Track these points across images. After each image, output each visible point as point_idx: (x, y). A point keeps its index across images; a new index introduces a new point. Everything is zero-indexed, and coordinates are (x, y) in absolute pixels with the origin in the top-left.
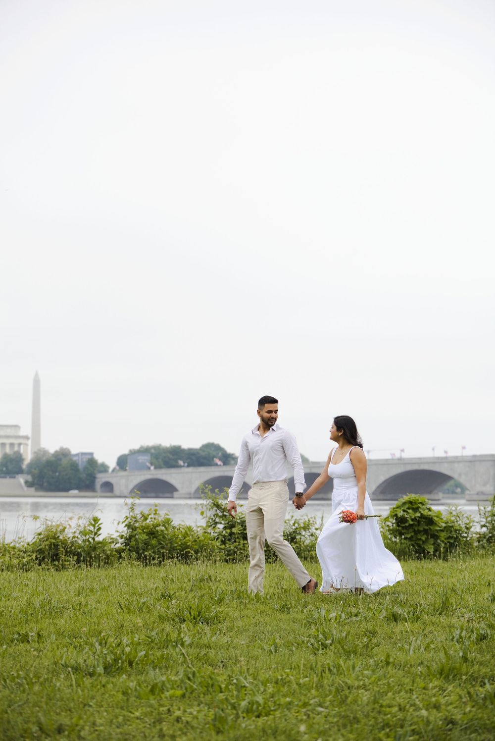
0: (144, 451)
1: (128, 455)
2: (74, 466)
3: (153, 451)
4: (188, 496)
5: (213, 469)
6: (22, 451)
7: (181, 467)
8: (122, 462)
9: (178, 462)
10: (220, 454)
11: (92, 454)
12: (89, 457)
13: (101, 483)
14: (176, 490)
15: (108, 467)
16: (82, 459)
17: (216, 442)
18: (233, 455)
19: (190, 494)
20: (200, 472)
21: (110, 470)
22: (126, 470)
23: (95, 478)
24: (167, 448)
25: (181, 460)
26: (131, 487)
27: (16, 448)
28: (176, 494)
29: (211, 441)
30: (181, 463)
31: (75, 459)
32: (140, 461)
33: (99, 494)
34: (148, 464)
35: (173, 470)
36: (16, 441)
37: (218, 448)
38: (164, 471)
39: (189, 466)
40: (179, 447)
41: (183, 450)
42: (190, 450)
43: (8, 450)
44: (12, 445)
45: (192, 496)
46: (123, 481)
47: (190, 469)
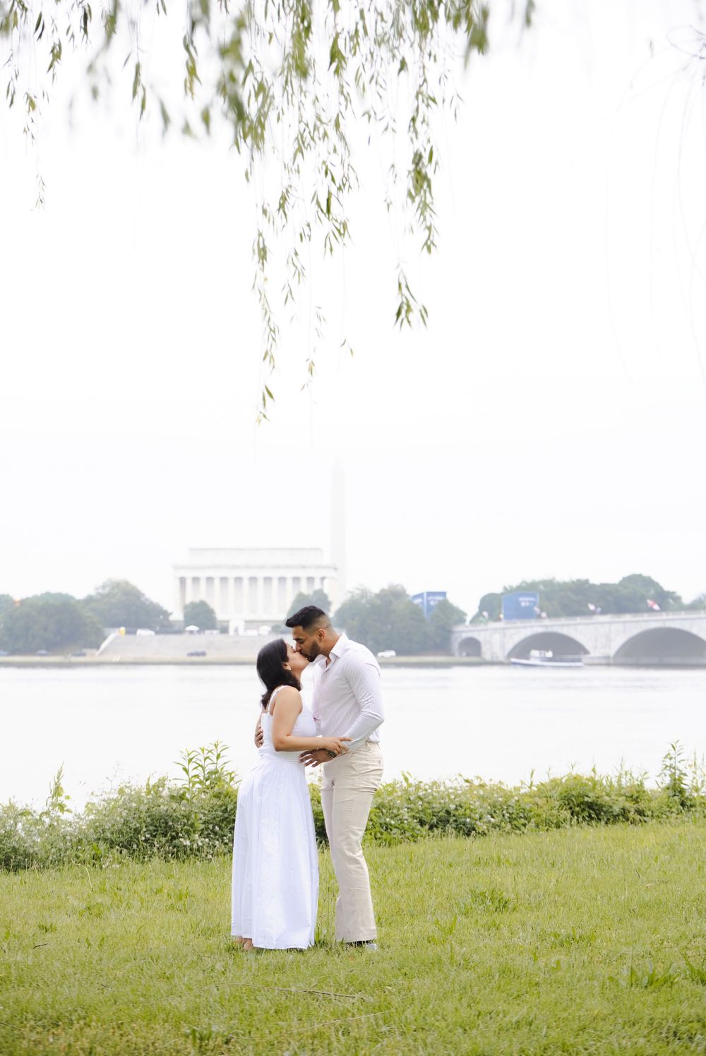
0: (528, 589)
1: (502, 594)
2: (415, 613)
3: (542, 587)
4: (603, 661)
5: (646, 617)
6: (326, 591)
7: (593, 613)
8: (492, 606)
9: (587, 607)
10: (652, 592)
11: (444, 594)
12: (441, 598)
13: (459, 640)
14: (586, 652)
15: (465, 614)
16: (428, 601)
17: (645, 574)
18: (674, 593)
19: (608, 657)
20: (625, 622)
21: (468, 619)
22: (499, 620)
23: (450, 632)
24: (565, 583)
25: (592, 603)
26: (510, 645)
27: (317, 586)
28: (585, 659)
29: (637, 572)
30: (592, 607)
31: (418, 601)
32: (523, 604)
33: (457, 658)
34: (537, 609)
35: (578, 620)
36: (317, 574)
37: (648, 582)
38: (563, 621)
39: (604, 612)
40: (587, 581)
41: (593, 586)
42: (603, 585)
43: (305, 589)
44: (311, 580)
45: (611, 661)
46: (497, 638)
47: (606, 618)
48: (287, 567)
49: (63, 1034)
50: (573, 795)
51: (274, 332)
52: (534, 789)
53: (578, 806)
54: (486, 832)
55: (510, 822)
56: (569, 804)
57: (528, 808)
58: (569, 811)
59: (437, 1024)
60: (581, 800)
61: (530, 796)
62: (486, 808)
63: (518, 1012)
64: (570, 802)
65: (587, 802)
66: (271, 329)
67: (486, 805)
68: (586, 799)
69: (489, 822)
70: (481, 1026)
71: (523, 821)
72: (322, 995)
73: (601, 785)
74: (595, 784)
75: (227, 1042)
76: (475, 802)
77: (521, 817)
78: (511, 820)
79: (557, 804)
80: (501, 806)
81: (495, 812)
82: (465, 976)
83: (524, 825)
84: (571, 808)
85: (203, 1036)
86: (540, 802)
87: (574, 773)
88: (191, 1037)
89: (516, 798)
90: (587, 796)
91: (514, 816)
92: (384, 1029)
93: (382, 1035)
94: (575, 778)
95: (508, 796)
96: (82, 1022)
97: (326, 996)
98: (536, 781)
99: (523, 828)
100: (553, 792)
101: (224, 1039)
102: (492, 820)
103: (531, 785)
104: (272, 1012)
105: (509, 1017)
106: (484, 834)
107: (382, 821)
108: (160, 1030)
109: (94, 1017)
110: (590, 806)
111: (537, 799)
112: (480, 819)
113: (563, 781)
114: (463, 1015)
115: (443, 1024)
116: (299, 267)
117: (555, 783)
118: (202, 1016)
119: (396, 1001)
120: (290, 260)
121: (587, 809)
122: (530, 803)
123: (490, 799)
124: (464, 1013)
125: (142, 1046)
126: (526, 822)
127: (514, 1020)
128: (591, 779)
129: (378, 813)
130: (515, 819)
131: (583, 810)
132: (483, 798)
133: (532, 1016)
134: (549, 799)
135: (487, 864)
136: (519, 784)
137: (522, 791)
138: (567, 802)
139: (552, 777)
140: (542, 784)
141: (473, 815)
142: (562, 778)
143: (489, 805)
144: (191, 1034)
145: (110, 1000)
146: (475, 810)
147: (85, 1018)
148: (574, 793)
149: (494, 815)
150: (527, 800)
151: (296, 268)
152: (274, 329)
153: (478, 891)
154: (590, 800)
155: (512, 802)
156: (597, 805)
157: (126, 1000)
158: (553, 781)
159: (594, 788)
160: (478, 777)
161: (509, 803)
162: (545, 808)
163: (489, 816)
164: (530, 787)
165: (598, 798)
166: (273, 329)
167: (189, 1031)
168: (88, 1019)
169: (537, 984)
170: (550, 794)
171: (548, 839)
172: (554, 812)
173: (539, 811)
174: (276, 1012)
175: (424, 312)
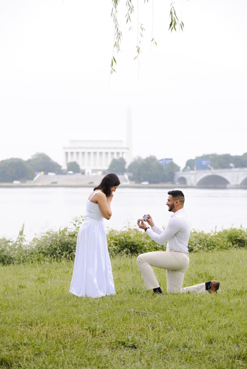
0: (206, 157)
1: (195, 160)
2: (160, 167)
3: (211, 157)
4: (236, 187)
6: (124, 158)
7: (231, 167)
8: (191, 164)
11: (171, 159)
12: (170, 161)
13: (178, 178)
14: (228, 183)
16: (165, 162)
19: (237, 185)
20: (245, 171)
21: (181, 169)
22: (193, 170)
23: (174, 175)
24: (220, 155)
25: (232, 163)
26: (198, 180)
27: (121, 156)
28: (228, 186)
30: (232, 165)
31: (161, 162)
32: (203, 164)
33: (177, 185)
34: (209, 166)
35: (226, 170)
36: (121, 151)
38: (220, 170)
39: (236, 167)
40: (229, 155)
41: (232, 157)
42: (236, 156)
43: (116, 157)
44: (118, 153)
45: (239, 187)
46: (193, 177)
47: (237, 169)
48: (109, 148)
49: (34, 328)
50: (232, 237)
51: (120, 35)
52: (217, 234)
53: (235, 241)
54: (198, 251)
55: (207, 247)
56: (231, 240)
57: (214, 241)
58: (231, 243)
59: (192, 325)
60: (236, 238)
61: (215, 237)
62: (197, 241)
63: (225, 321)
64: (232, 239)
65: (238, 239)
66: (118, 33)
67: (197, 240)
68: (238, 238)
69: (199, 247)
70: (210, 326)
71: (212, 247)
72: (141, 313)
73: (244, 232)
74: (242, 232)
75: (104, 332)
76: (193, 239)
77: (211, 245)
78: (208, 246)
79: (226, 240)
80: (203, 240)
81: (201, 243)
82: (200, 306)
83: (213, 248)
84: (232, 242)
85: (93, 330)
86: (219, 239)
87: (233, 228)
88: (88, 330)
89: (210, 237)
90: (238, 237)
91: (209, 245)
92: (169, 327)
93: (169, 330)
94: (233, 230)
95: (206, 236)
96: (42, 324)
97: (143, 314)
98: (218, 231)
99: (212, 249)
100: (225, 235)
101: (103, 331)
102: (200, 246)
103: (216, 232)
104: (121, 320)
105: (221, 323)
106: (196, 251)
107: (155, 246)
108: (76, 327)
109: (47, 321)
110: (240, 241)
111: (218, 238)
112: (195, 245)
113: (229, 231)
114: (202, 322)
115: (194, 326)
116: (131, 6)
117: (225, 232)
118: (92, 321)
119: (173, 316)
120: (128, 3)
121: (238, 242)
122: (215, 239)
123: (199, 237)
124: (203, 321)
125: (68, 334)
126: (214, 247)
127: (224, 324)
128: (240, 230)
129: (154, 243)
130: (209, 246)
131: (237, 243)
132: (196, 237)
133: (231, 323)
134: (223, 238)
135: (200, 263)
136: (210, 232)
137: (212, 235)
138: (230, 239)
139: (224, 229)
140: (220, 232)
141: (192, 244)
142: (228, 230)
143: (199, 240)
144: (88, 329)
145: (53, 315)
146: (193, 242)
147: (43, 322)
148: (233, 236)
149: (200, 244)
150: (214, 238)
151: (130, 7)
152: (120, 33)
153: (200, 273)
154: (239, 239)
155: (208, 239)
156: (242, 240)
157: (60, 315)
158: (224, 231)
159: (241, 234)
160: (193, 229)
161: (207, 239)
162: (221, 242)
163: (199, 244)
164: (215, 233)
165: (243, 238)
166: (119, 33)
167: (87, 328)
168: (44, 322)
169: (231, 310)
170: (223, 236)
171: (224, 253)
172: (225, 243)
173: (219, 243)
174: (123, 320)
175: (182, 25)
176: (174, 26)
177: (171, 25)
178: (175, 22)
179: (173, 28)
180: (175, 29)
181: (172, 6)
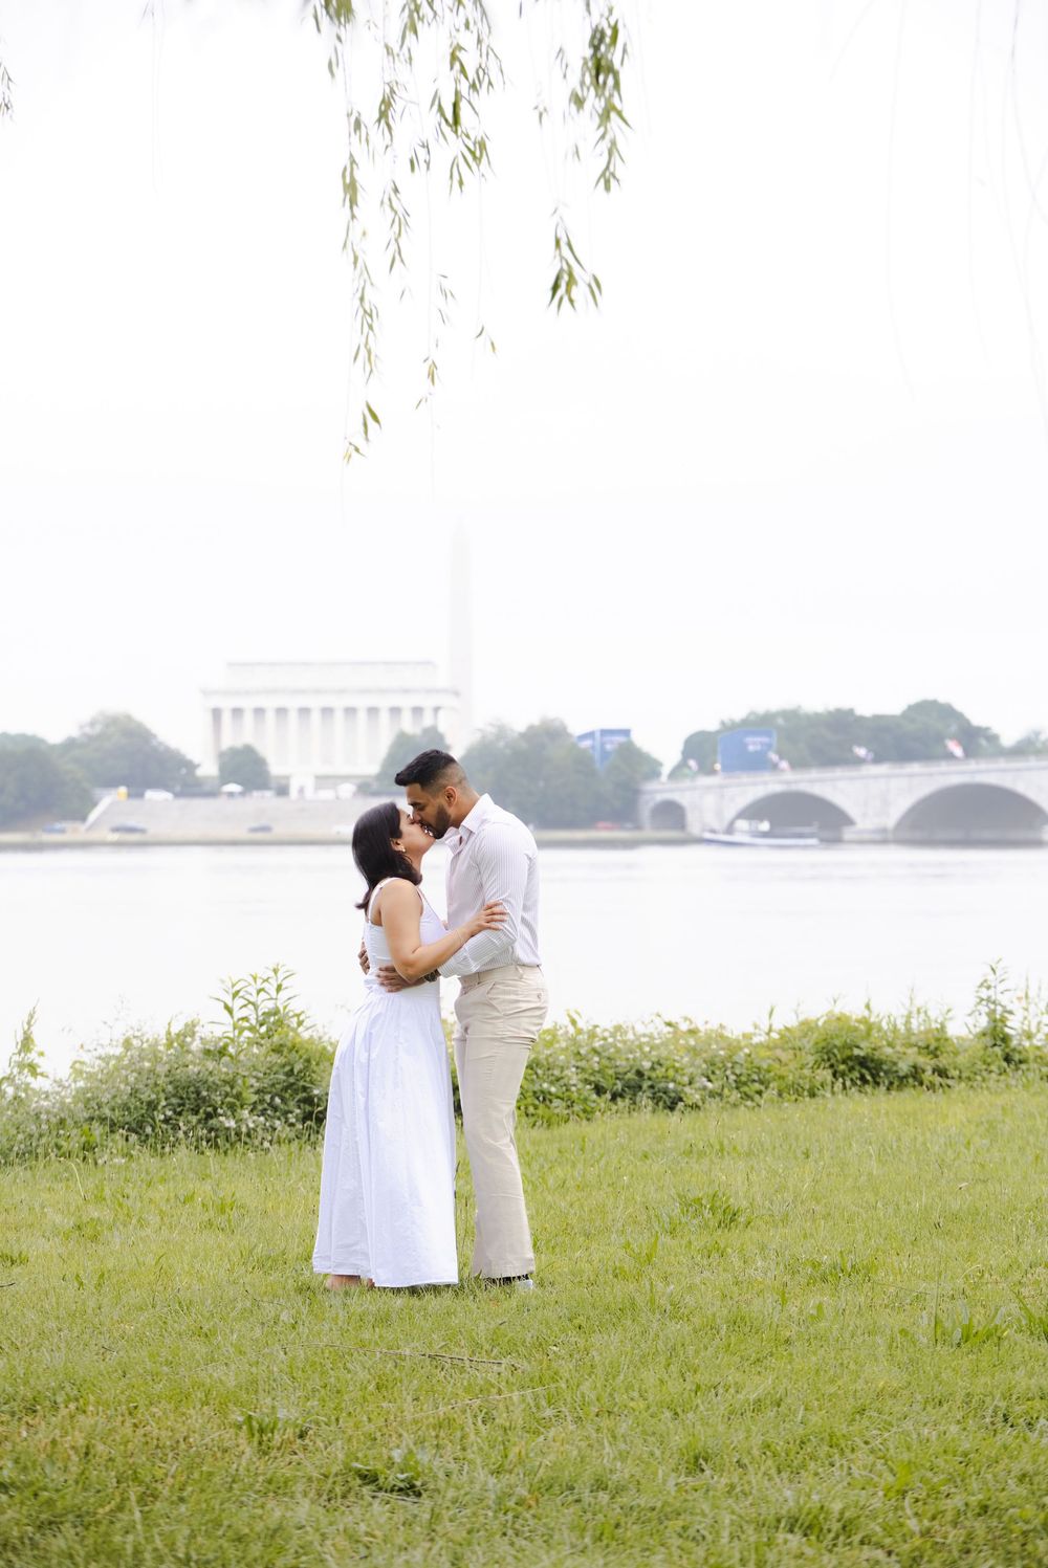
0: (759, 723)
1: (718, 732)
2: (582, 763)
3: (780, 721)
4: (878, 837)
5: (944, 766)
6: (442, 728)
7: (860, 761)
8: (702, 751)
9: (851, 751)
10: (954, 728)
11: (626, 732)
12: (621, 739)
13: (651, 804)
14: (849, 822)
15: (661, 764)
16: (603, 745)
17: (942, 699)
18: (987, 729)
19: (884, 830)
20: (911, 776)
21: (666, 770)
22: (713, 772)
23: (637, 792)
24: (817, 715)
25: (860, 745)
27: (428, 721)
28: (849, 833)
29: (930, 697)
30: (861, 752)
31: (586, 744)
32: (751, 748)
33: (648, 833)
34: (774, 757)
35: (838, 772)
36: (428, 703)
37: (947, 712)
38: (814, 774)
39: (878, 759)
40: (851, 712)
41: (862, 718)
42: (877, 718)
43: (409, 726)
44: (417, 711)
45: (890, 836)
46: (710, 801)
47: (883, 769)
48: (383, 691)
49: (43, 1423)
50: (835, 1046)
51: (371, 316)
52: (775, 1035)
53: (844, 1062)
54: (700, 1104)
55: (737, 1088)
56: (829, 1060)
57: (765, 1066)
58: (830, 1071)
59: (632, 1404)
60: (848, 1053)
61: (768, 1048)
62: (699, 1067)
63: (758, 1386)
64: (831, 1056)
65: (857, 1057)
66: (365, 312)
67: (699, 1061)
68: (856, 1052)
69: (705, 1088)
70: (702, 1408)
71: (757, 1086)
72: (449, 1361)
73: (880, 1029)
74: (870, 1028)
75: (301, 1436)
76: (682, 1057)
77: (754, 1081)
78: (739, 1085)
79: (811, 1059)
80: (723, 1062)
81: (713, 1073)
82: (673, 1327)
83: (760, 1093)
84: (832, 1066)
85: (264, 1426)
86: (784, 1056)
87: (837, 1011)
88: (245, 1427)
89: (747, 1051)
90: (858, 1047)
91: (743, 1079)
92: (549, 1412)
93: (547, 1424)
94: (839, 1019)
95: (733, 1047)
96: (72, 1406)
97: (455, 1362)
98: (778, 1025)
99: (757, 1097)
100: (805, 1041)
101: (297, 1430)
102: (710, 1085)
103: (770, 1030)
104: (371, 1387)
105: (744, 1393)
106: (695, 1107)
107: (537, 1088)
108: (196, 1417)
109: (92, 1398)
110: (863, 1062)
111: (778, 1052)
112: (690, 1083)
113: (820, 1023)
114: (672, 1391)
115: (642, 1405)
116: (400, 211)
117: (807, 1027)
118: (261, 1394)
119: (566, 1368)
121: (857, 1068)
122: (769, 1058)
123: (706, 1052)
124: (674, 1387)
125: (168, 1443)
126: (762, 1088)
127: (752, 1397)
128: (864, 1021)
129: (531, 1075)
130: (745, 1084)
131: (851, 1069)
132: (694, 1051)
133: (781, 1391)
134: (798, 1052)
135: (702, 1154)
136: (750, 1029)
137: (756, 1040)
138: (826, 1057)
139: (802, 1018)
140: (787, 1029)
141: (679, 1078)
142: (818, 1019)
143: (705, 1061)
144: (244, 1422)
145: (116, 1371)
146: (682, 1069)
147: (77, 1400)
148: (838, 1042)
149: (712, 1077)
150: (764, 1053)
151: (396, 212)
152: (371, 310)
153: (690, 1196)
154: (862, 1054)
155: (740, 1056)
156: (872, 1061)
157: (141, 1371)
158: (804, 1023)
159: (868, 1034)
160: (686, 1019)
161: (735, 1058)
162: (792, 1066)
163: (704, 1079)
164: (768, 1034)
165: (874, 1049)
166: (369, 311)
167: (241, 1419)
168: (81, 1401)
169: (787, 1341)
170: (798, 1044)
171: (798, 1114)
172: (807, 1072)
173: (783, 1071)
174: (378, 1388)
175: (596, 285)
176: (568, 291)
177: (555, 288)
178: (571, 275)
179: (566, 300)
180: (571, 301)
181: (556, 218)
